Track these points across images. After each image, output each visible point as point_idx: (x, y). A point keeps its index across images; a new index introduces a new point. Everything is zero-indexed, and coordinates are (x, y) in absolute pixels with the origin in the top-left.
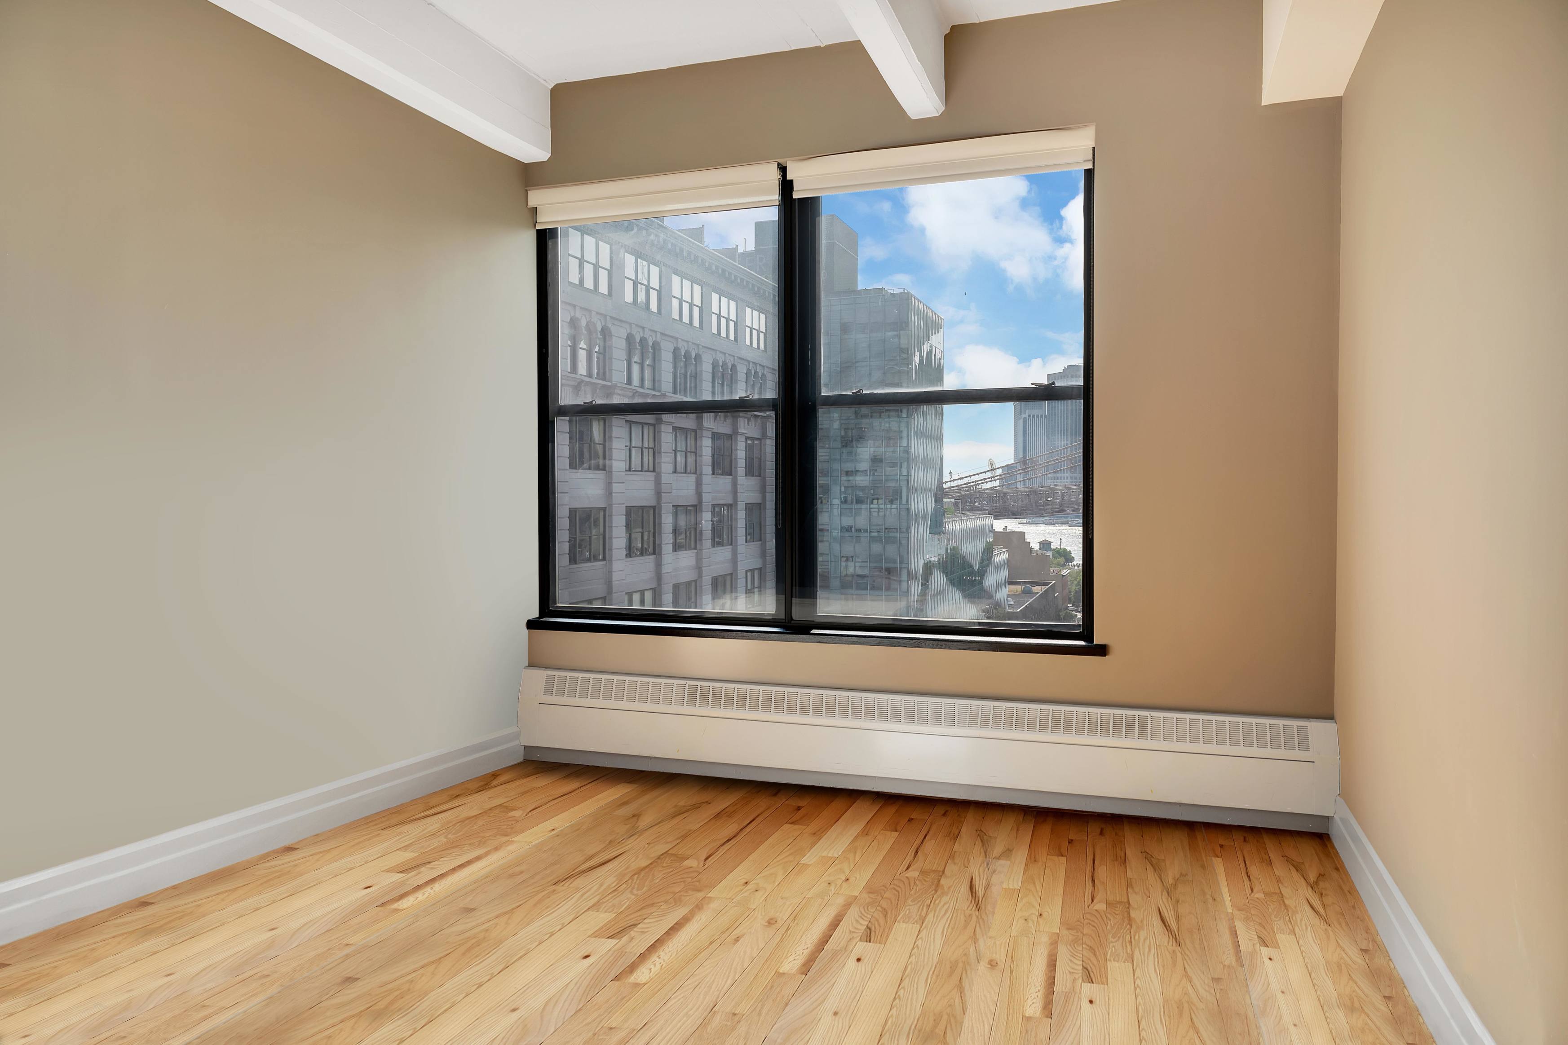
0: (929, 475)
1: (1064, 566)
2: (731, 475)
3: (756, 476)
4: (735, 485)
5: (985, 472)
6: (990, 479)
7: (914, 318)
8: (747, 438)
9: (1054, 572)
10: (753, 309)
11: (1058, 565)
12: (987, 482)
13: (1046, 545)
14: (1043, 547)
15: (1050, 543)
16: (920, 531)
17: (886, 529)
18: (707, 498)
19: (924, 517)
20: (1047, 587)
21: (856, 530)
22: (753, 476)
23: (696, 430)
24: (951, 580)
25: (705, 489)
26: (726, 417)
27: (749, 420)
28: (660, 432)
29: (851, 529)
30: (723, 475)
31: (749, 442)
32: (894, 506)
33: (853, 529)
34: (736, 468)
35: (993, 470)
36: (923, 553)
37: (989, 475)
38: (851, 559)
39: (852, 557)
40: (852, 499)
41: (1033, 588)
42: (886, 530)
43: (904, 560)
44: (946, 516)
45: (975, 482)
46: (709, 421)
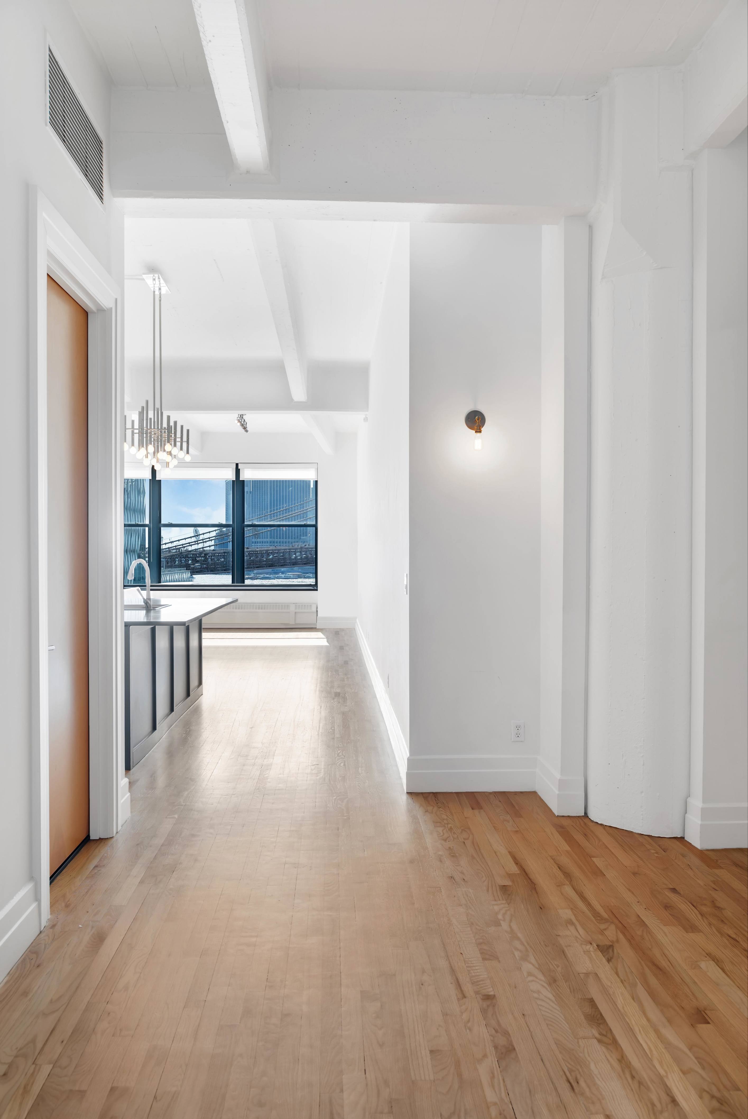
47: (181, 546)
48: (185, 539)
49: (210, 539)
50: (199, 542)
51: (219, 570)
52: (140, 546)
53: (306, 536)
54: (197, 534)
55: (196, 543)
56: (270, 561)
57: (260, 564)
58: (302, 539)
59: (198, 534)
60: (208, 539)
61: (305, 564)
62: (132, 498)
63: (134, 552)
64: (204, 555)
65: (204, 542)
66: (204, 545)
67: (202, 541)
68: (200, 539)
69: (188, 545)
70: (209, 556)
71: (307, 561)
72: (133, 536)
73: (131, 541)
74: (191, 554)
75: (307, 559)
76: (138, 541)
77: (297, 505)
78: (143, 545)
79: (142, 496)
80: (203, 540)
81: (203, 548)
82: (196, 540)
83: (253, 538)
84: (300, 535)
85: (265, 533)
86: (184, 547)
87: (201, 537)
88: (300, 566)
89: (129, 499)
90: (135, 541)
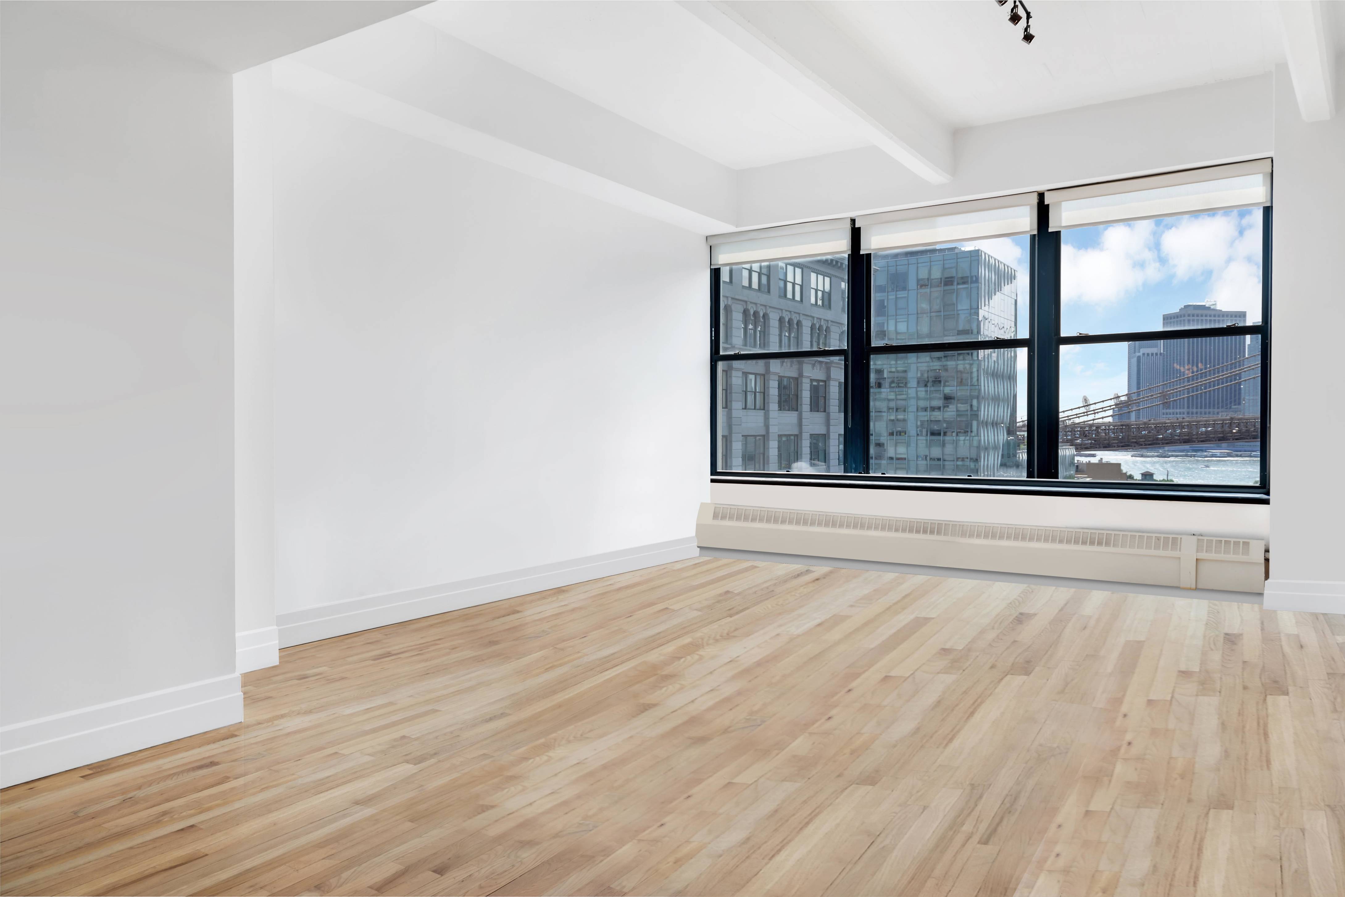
0: (1001, 410)
2: (797, 411)
3: (822, 412)
4: (800, 419)
5: (1079, 408)
6: (1083, 414)
7: (983, 272)
8: (812, 380)
10: (817, 274)
12: (1079, 417)
13: (1147, 476)
14: (1144, 478)
15: (1152, 474)
16: (992, 460)
17: (958, 458)
18: (774, 430)
19: (995, 448)
21: (931, 459)
22: (818, 411)
23: (764, 374)
25: (772, 422)
26: (792, 363)
27: (814, 365)
28: (731, 377)
30: (789, 410)
31: (815, 383)
32: (965, 438)
33: (928, 458)
34: (801, 405)
35: (1087, 406)
37: (1083, 410)
40: (928, 432)
45: (1068, 417)
46: (775, 365)
47: (1067, 418)
48: (1072, 410)
49: (1103, 410)
50: (1088, 413)
51: (1115, 447)
52: (1010, 418)
53: (1239, 404)
54: (1087, 404)
55: (1086, 414)
58: (1233, 408)
59: (1089, 404)
60: (1101, 410)
61: (1237, 439)
63: (1004, 425)
64: (1096, 428)
65: (1095, 413)
66: (1095, 417)
67: (1093, 412)
68: (1091, 410)
69: (1075, 416)
70: (1102, 430)
71: (1240, 436)
73: (999, 412)
74: (1078, 427)
75: (1240, 433)
76: (1009, 413)
80: (1094, 410)
81: (1093, 420)
82: (1086, 411)
84: (1231, 403)
85: (1180, 402)
86: (1070, 419)
87: (1092, 408)
88: (1230, 442)
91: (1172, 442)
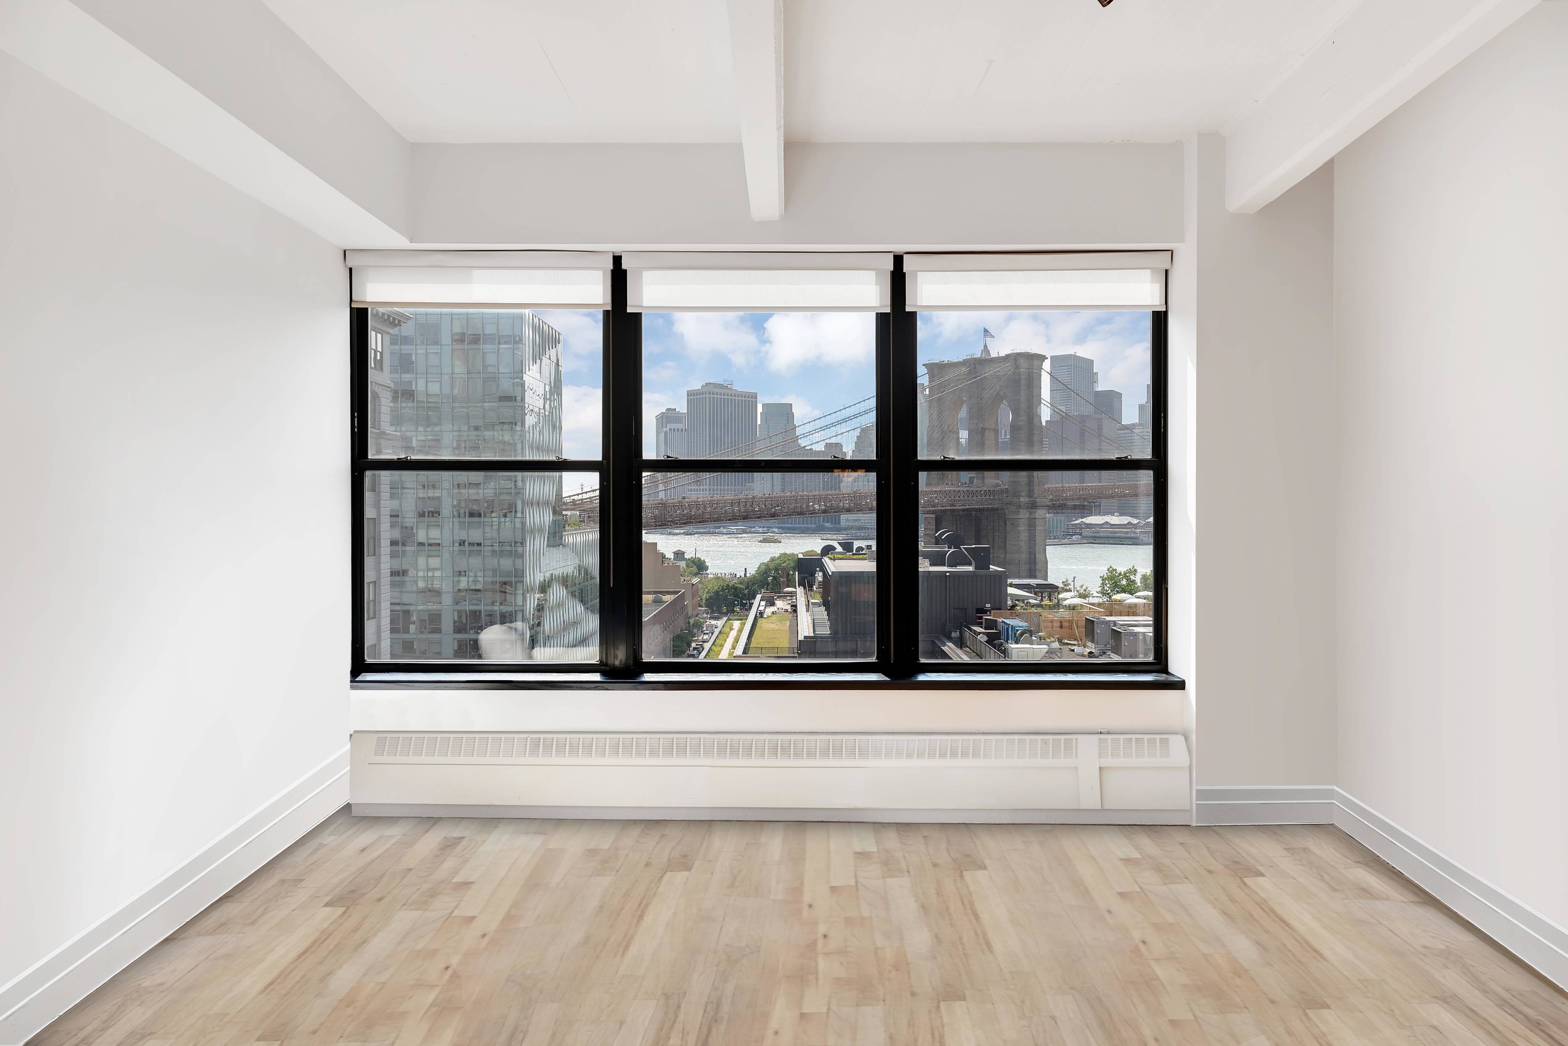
0: (547, 488)
1: (696, 575)
9: (684, 581)
11: (691, 574)
13: (679, 555)
14: (677, 557)
15: (683, 553)
16: (536, 544)
17: (501, 542)
19: (541, 530)
20: (676, 596)
21: (469, 544)
24: (572, 593)
29: (464, 542)
32: (507, 519)
33: (466, 544)
36: (540, 566)
38: (463, 574)
39: (465, 571)
40: (465, 513)
41: (663, 597)
42: (501, 544)
43: (520, 574)
44: (567, 528)
56: (715, 514)
57: (703, 518)
62: (545, 435)
63: (548, 504)
72: (547, 483)
73: (543, 490)
76: (553, 490)
77: (741, 447)
78: (558, 495)
79: (558, 432)
83: (688, 486)
89: (542, 436)
90: (549, 490)
91: (703, 521)
